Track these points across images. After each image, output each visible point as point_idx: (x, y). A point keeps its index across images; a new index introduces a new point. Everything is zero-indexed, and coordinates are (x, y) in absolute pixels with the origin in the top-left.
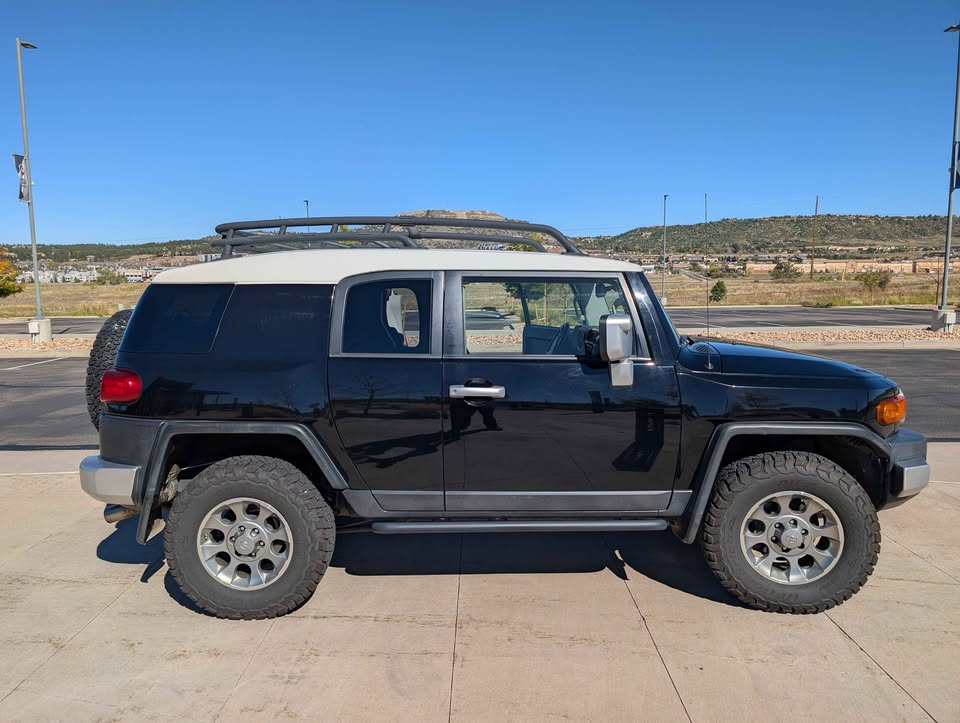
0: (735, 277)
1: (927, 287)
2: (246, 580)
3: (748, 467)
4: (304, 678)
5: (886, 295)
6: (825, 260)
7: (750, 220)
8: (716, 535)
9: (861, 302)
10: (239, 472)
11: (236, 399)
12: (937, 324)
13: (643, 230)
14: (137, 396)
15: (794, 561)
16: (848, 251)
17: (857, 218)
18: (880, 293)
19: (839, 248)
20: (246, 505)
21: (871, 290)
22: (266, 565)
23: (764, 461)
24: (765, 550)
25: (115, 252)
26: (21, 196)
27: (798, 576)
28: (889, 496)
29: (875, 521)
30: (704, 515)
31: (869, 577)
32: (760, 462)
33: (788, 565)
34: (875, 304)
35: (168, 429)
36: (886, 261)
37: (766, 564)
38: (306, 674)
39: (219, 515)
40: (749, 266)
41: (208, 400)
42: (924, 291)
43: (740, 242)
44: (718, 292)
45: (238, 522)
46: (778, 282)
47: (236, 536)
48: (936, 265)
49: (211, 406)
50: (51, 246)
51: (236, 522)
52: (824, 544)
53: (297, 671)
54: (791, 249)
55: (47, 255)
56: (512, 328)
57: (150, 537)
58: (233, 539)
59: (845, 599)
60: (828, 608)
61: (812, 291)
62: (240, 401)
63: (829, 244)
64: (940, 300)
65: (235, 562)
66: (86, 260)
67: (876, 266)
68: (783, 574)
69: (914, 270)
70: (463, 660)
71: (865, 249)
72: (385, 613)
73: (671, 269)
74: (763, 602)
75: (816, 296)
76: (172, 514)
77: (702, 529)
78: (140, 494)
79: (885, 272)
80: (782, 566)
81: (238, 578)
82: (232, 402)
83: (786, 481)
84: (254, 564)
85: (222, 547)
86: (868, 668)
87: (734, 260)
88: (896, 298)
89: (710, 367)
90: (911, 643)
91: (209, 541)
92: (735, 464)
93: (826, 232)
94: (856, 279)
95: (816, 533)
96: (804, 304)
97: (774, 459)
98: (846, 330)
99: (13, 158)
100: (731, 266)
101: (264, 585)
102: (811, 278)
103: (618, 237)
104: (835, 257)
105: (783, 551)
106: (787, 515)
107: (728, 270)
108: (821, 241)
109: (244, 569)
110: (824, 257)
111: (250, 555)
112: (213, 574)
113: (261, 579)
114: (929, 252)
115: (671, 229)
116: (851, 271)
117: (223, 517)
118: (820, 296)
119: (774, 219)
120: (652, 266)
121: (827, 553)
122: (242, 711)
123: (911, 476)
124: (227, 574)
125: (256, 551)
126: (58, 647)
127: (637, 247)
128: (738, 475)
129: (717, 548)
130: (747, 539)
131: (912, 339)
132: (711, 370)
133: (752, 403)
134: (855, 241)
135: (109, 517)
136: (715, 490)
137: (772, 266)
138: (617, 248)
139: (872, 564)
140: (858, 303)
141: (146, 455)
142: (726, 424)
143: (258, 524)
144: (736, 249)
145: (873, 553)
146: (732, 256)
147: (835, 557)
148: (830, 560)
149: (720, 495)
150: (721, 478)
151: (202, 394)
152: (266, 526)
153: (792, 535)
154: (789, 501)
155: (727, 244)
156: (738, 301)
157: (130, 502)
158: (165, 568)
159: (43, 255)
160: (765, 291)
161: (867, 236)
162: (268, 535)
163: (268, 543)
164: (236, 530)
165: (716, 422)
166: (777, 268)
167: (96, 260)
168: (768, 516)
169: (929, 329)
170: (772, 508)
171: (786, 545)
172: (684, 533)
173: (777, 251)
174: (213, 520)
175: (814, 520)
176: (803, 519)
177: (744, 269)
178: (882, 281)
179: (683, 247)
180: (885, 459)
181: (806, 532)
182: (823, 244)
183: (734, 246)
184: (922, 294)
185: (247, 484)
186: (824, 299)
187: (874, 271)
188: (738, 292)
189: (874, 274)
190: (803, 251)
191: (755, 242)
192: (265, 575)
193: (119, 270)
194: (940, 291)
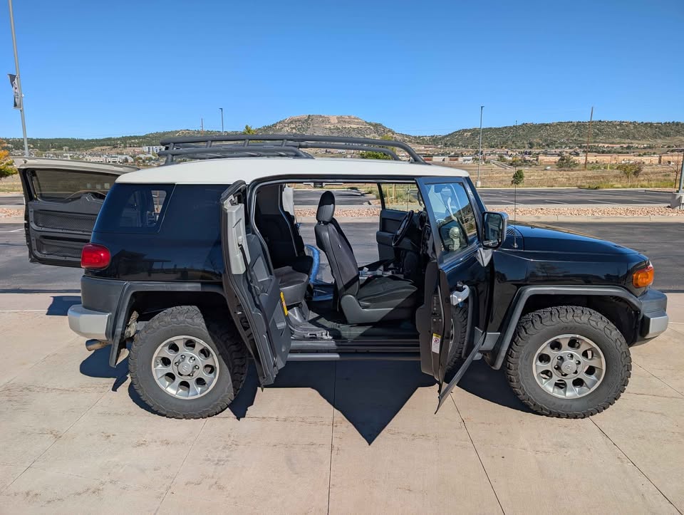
0: (530, 166)
1: (669, 175)
2: (186, 392)
3: (540, 317)
4: (228, 461)
5: (639, 181)
6: (596, 154)
7: (543, 124)
8: (516, 364)
9: (620, 186)
10: (181, 318)
11: (175, 266)
12: (674, 203)
13: (465, 131)
14: (107, 264)
15: (569, 382)
16: (613, 147)
17: (621, 124)
18: (635, 179)
19: (606, 145)
20: (186, 341)
21: (628, 177)
22: (200, 382)
23: (551, 314)
24: (549, 374)
25: (83, 144)
26: (15, 105)
27: (572, 393)
28: (639, 337)
29: (628, 355)
30: (508, 350)
31: (622, 394)
32: (549, 314)
33: (565, 384)
34: (630, 187)
35: (130, 288)
36: (640, 155)
37: (550, 384)
38: (229, 459)
39: (167, 347)
40: (540, 158)
41: (156, 266)
42: (666, 178)
43: (536, 140)
44: (518, 177)
45: (180, 352)
46: (561, 171)
47: (179, 362)
48: (676, 158)
49: (158, 270)
50: (37, 139)
51: (179, 352)
52: (591, 371)
53: (223, 456)
54: (571, 146)
55: (34, 146)
56: (370, 204)
57: (119, 362)
58: (177, 364)
59: (604, 409)
60: (592, 415)
61: (585, 177)
62: (178, 267)
63: (599, 142)
64: (678, 185)
65: (178, 380)
66: (62, 150)
67: (632, 159)
68: (562, 391)
69: (660, 162)
70: (338, 449)
71: (625, 146)
72: (282, 416)
73: (484, 160)
74: (546, 410)
75: (588, 181)
76: (134, 347)
77: (506, 359)
78: (111, 332)
79: (639, 163)
80: (560, 385)
81: (181, 390)
82: (173, 267)
83: (566, 328)
84: (192, 382)
85: (169, 369)
86: (619, 458)
87: (530, 153)
88: (645, 183)
89: (516, 246)
90: (649, 440)
91: (160, 366)
92: (531, 314)
93: (598, 134)
94: (617, 169)
95: (586, 363)
96: (579, 187)
97: (558, 312)
98: (609, 207)
99: (9, 76)
100: (527, 158)
101: (199, 396)
102: (585, 167)
103: (447, 136)
104: (603, 152)
105: (562, 375)
106: (566, 351)
107: (525, 161)
108: (593, 141)
109: (185, 384)
110: (595, 152)
111: (189, 375)
112: (163, 388)
113: (197, 392)
114: (671, 149)
115: (485, 130)
116: (614, 162)
117: (170, 348)
118: (592, 181)
119: (560, 124)
120: (471, 158)
121: (593, 377)
122: (186, 484)
123: (655, 323)
124: (173, 388)
125: (193, 372)
126: (58, 437)
127: (460, 143)
128: (533, 323)
129: (517, 372)
130: (538, 367)
131: (657, 215)
132: (517, 249)
133: (543, 271)
134: (618, 140)
135: (89, 347)
136: (516, 333)
137: (557, 158)
138: (446, 144)
139: (624, 385)
140: (618, 186)
141: (115, 306)
142: (525, 287)
143: (194, 353)
144: (531, 145)
145: (626, 378)
146: (529, 150)
147: (599, 380)
148: (595, 382)
149: (519, 336)
150: (521, 324)
151: (152, 262)
152: (200, 355)
153: (569, 365)
154: (568, 341)
155: (525, 142)
156: (532, 185)
157: (104, 338)
158: (129, 381)
159: (32, 146)
160: (552, 177)
161: (627, 136)
162: (201, 361)
163: (201, 366)
164: (179, 358)
165: (519, 286)
166: (560, 160)
167: (70, 150)
168: (553, 351)
169: (669, 207)
170: (556, 345)
171: (565, 372)
172: (493, 363)
173: (561, 147)
174: (162, 351)
175: (585, 354)
176: (577, 354)
177: (537, 160)
178: (636, 171)
179: (493, 143)
180: (637, 312)
181: (579, 363)
182: (595, 142)
183: (530, 143)
184: (665, 180)
185: (186, 326)
186: (594, 183)
187: (631, 162)
188: (532, 178)
189: (631, 165)
190: (580, 147)
191: (546, 141)
192: (199, 389)
193: (87, 157)
194: (678, 178)
